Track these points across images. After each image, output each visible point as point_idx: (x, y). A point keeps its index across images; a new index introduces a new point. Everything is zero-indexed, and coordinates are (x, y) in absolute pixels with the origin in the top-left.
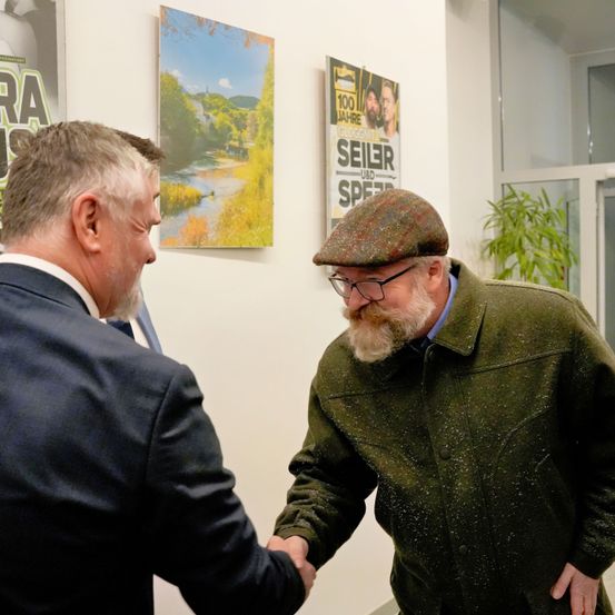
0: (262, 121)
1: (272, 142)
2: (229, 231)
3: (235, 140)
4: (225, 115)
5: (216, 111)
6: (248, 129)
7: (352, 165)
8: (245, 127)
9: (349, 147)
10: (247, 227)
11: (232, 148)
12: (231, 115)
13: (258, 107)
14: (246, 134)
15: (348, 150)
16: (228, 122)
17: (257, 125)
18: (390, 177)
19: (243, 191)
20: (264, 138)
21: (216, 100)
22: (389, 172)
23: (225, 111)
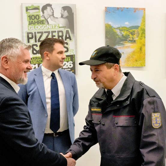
0: (141, 32)
1: (145, 37)
2: (129, 62)
3: (131, 38)
4: (127, 32)
5: (124, 31)
6: (136, 35)
8: (134, 34)
10: (136, 61)
11: (129, 40)
12: (129, 32)
13: (139, 28)
14: (135, 36)
16: (128, 34)
17: (139, 33)
19: (134, 52)
20: (142, 36)
21: (124, 28)
23: (127, 31)
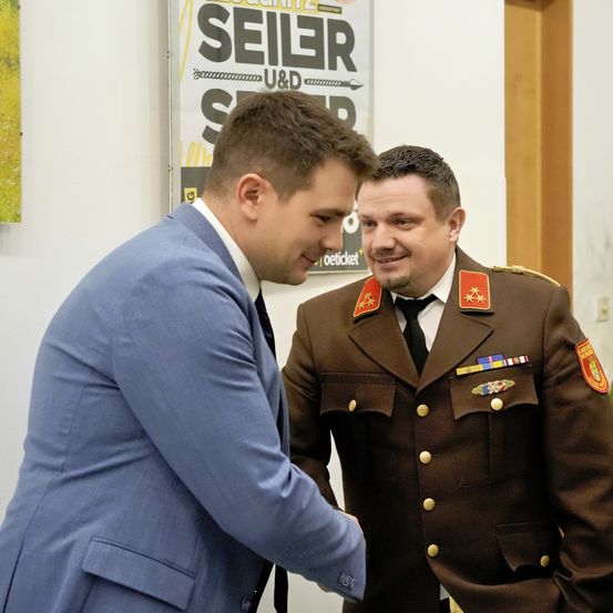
7: (239, 59)
9: (231, 19)
15: (229, 27)
18: (345, 84)
22: (341, 73)
